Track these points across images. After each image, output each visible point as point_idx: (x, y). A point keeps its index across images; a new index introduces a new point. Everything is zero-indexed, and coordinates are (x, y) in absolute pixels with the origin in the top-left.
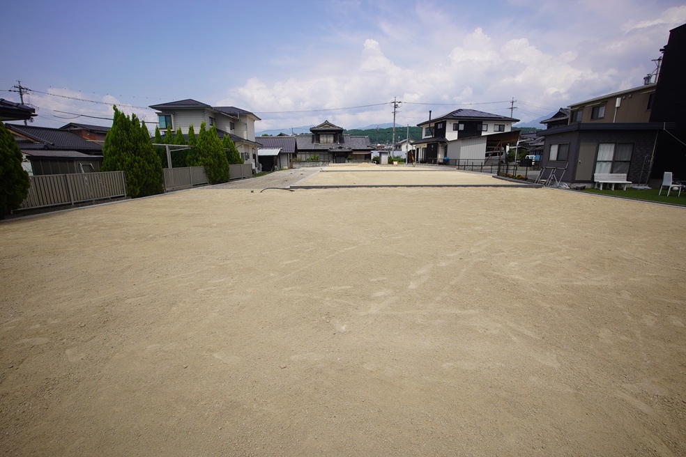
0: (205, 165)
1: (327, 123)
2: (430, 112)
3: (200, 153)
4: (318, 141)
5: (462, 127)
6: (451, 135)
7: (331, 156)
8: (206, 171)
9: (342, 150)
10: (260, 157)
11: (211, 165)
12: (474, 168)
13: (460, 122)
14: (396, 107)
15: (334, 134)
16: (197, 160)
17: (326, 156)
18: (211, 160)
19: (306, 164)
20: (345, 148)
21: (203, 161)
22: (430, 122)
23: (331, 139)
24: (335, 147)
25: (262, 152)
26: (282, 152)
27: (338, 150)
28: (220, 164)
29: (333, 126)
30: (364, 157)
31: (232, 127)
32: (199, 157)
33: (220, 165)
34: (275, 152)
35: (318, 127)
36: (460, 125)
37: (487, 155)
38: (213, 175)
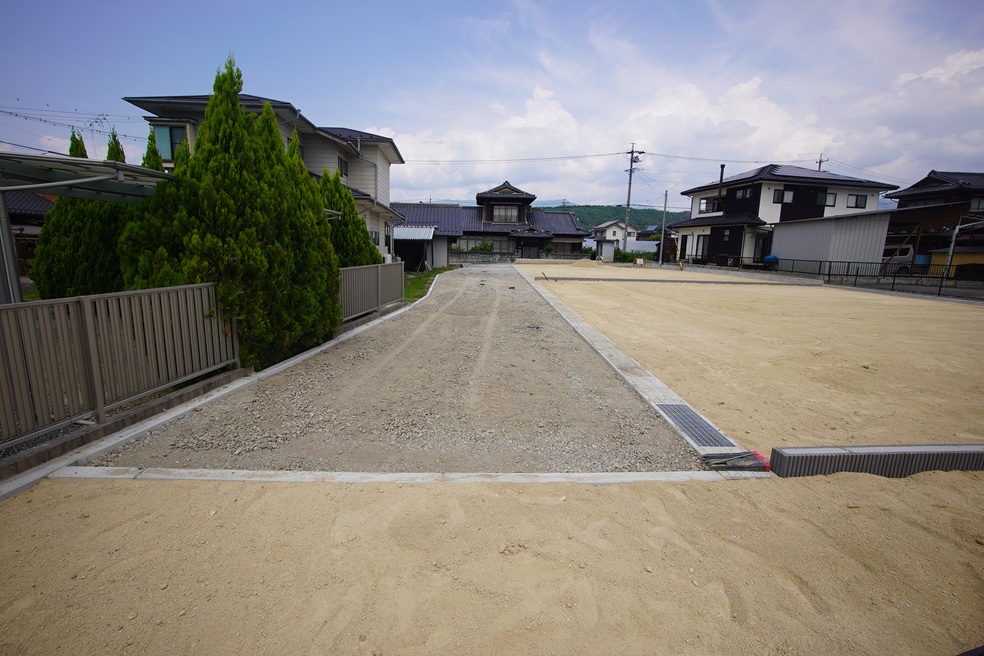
0: (219, 272)
1: (506, 185)
2: (723, 167)
3: (194, 211)
4: (491, 217)
5: (789, 197)
6: (769, 212)
7: (512, 245)
8: (225, 307)
9: (535, 234)
10: (397, 242)
11: (250, 275)
12: (860, 280)
13: (787, 188)
14: (634, 160)
15: (518, 205)
16: (177, 250)
17: (504, 245)
18: (257, 251)
19: (471, 258)
20: (540, 232)
21: (210, 255)
22: (721, 185)
23: (514, 213)
24: (522, 231)
25: (402, 233)
26: (438, 233)
27: (527, 234)
28: (301, 268)
29: (518, 191)
30: (569, 247)
31: (344, 168)
32: (186, 229)
33: (301, 274)
34: (426, 233)
35: (490, 192)
36: (786, 193)
37: (887, 253)
38: (261, 324)
